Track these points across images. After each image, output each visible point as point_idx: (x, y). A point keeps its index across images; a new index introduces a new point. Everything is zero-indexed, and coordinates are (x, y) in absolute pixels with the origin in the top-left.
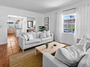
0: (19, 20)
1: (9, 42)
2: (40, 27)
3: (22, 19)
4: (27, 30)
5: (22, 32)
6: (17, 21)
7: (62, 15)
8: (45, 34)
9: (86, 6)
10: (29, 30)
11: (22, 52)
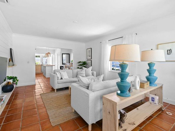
0: (49, 53)
1: (37, 83)
2: (79, 62)
3: (54, 51)
4: (61, 67)
5: (54, 69)
6: (47, 54)
7: (108, 45)
8: (84, 72)
9: (133, 35)
10: (63, 67)
11: (55, 92)
